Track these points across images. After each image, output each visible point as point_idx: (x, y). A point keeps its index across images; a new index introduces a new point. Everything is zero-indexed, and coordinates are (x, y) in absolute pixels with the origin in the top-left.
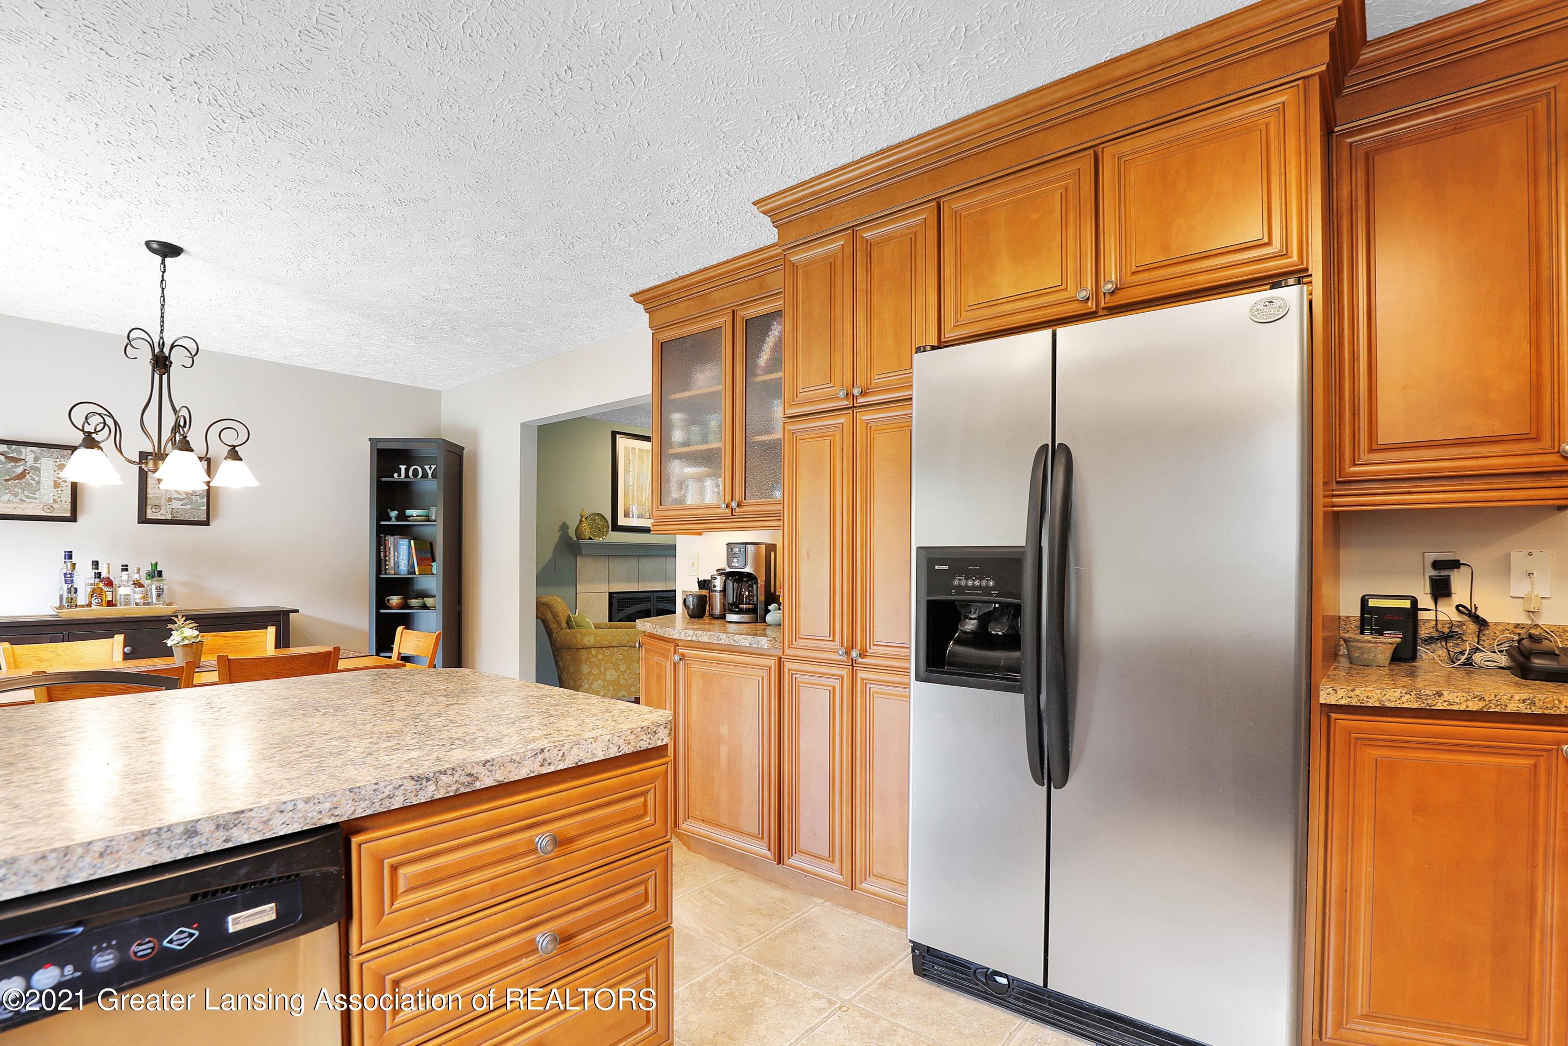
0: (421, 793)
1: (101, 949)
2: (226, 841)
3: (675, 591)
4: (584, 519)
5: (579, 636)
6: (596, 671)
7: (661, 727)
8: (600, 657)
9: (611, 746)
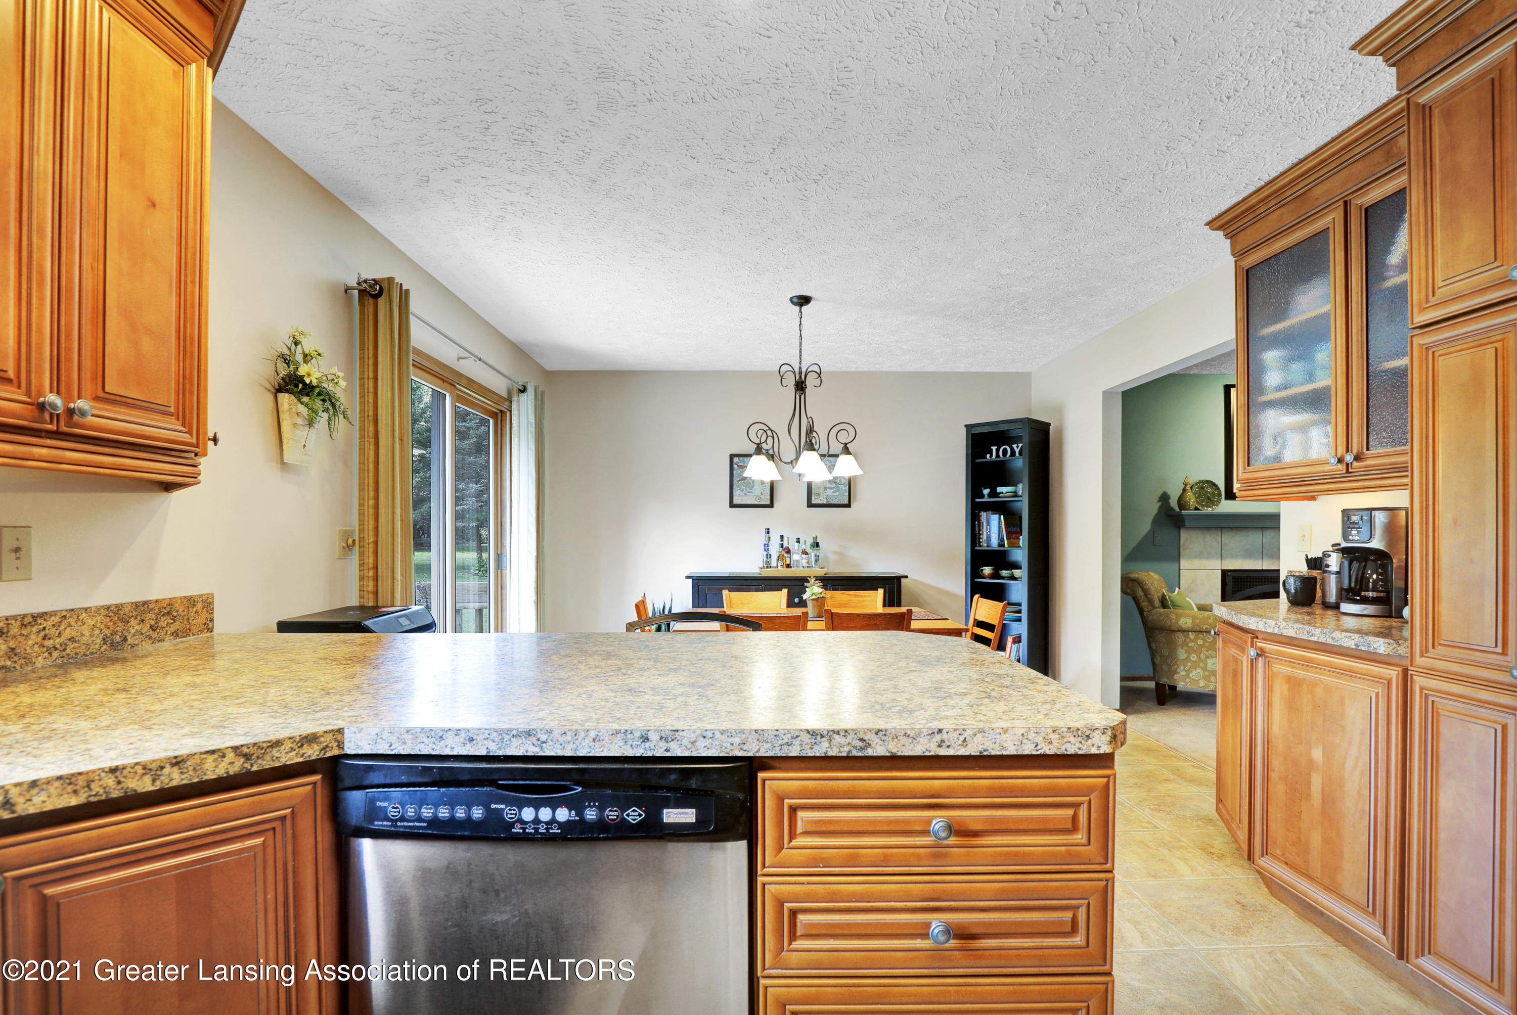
0: (815, 747)
1: (590, 806)
2: (667, 750)
3: (1278, 571)
4: (1188, 488)
5: (1174, 617)
6: (1194, 658)
7: (1097, 732)
8: (1200, 642)
9: (1025, 741)
